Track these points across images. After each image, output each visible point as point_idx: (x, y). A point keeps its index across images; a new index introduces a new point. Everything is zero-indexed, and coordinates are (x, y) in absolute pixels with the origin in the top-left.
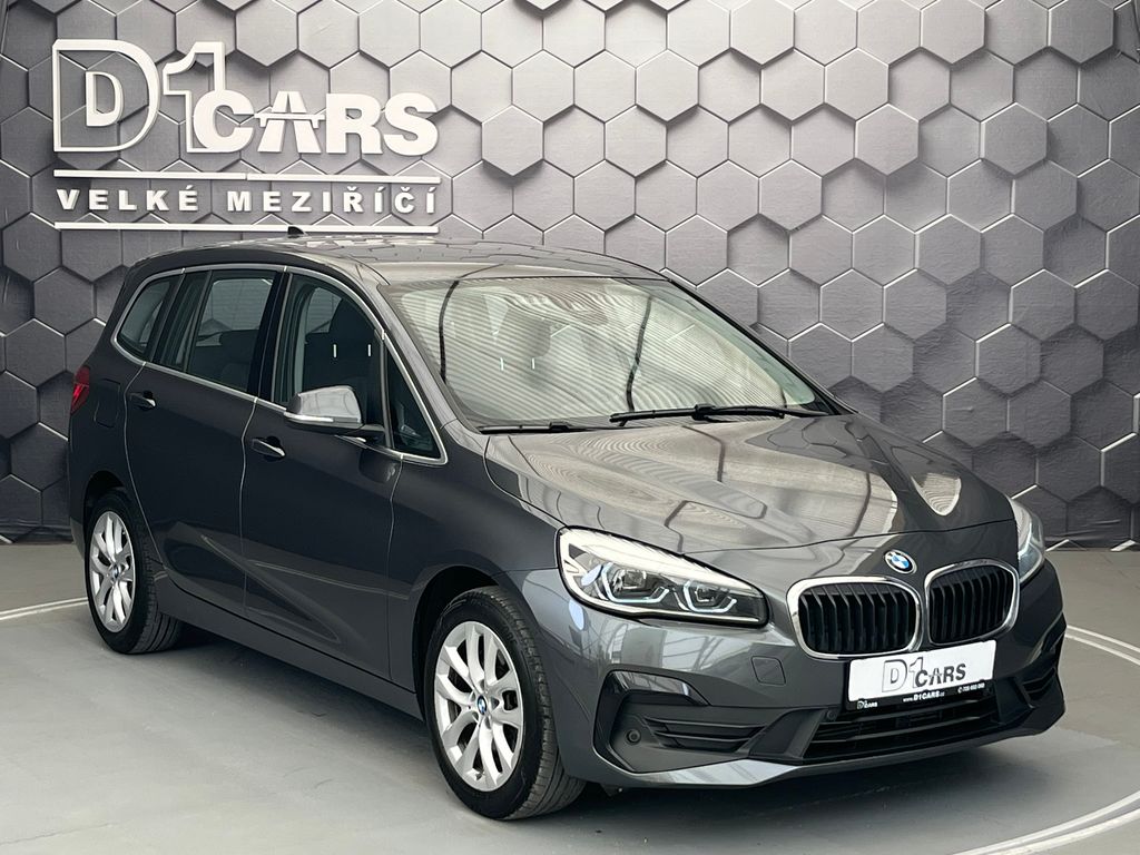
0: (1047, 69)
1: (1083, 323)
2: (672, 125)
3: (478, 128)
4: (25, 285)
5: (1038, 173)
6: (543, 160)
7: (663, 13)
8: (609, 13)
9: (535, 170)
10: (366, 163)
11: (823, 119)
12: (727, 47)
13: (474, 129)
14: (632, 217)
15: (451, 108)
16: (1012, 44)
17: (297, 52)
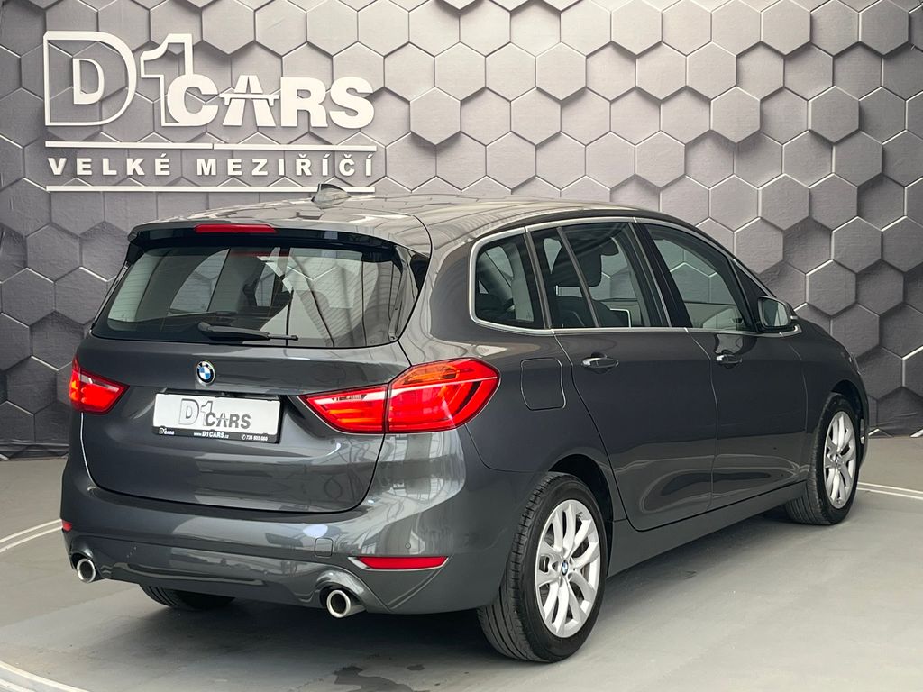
0: (858, 59)
1: (887, 258)
2: (565, 103)
3: (406, 106)
4: (19, 239)
5: (852, 140)
6: (461, 132)
7: (557, 13)
8: (513, 13)
9: (454, 139)
10: (313, 134)
11: (684, 98)
12: (609, 41)
13: (404, 106)
14: (533, 178)
15: (384, 90)
16: (832, 40)
17: (254, 43)
